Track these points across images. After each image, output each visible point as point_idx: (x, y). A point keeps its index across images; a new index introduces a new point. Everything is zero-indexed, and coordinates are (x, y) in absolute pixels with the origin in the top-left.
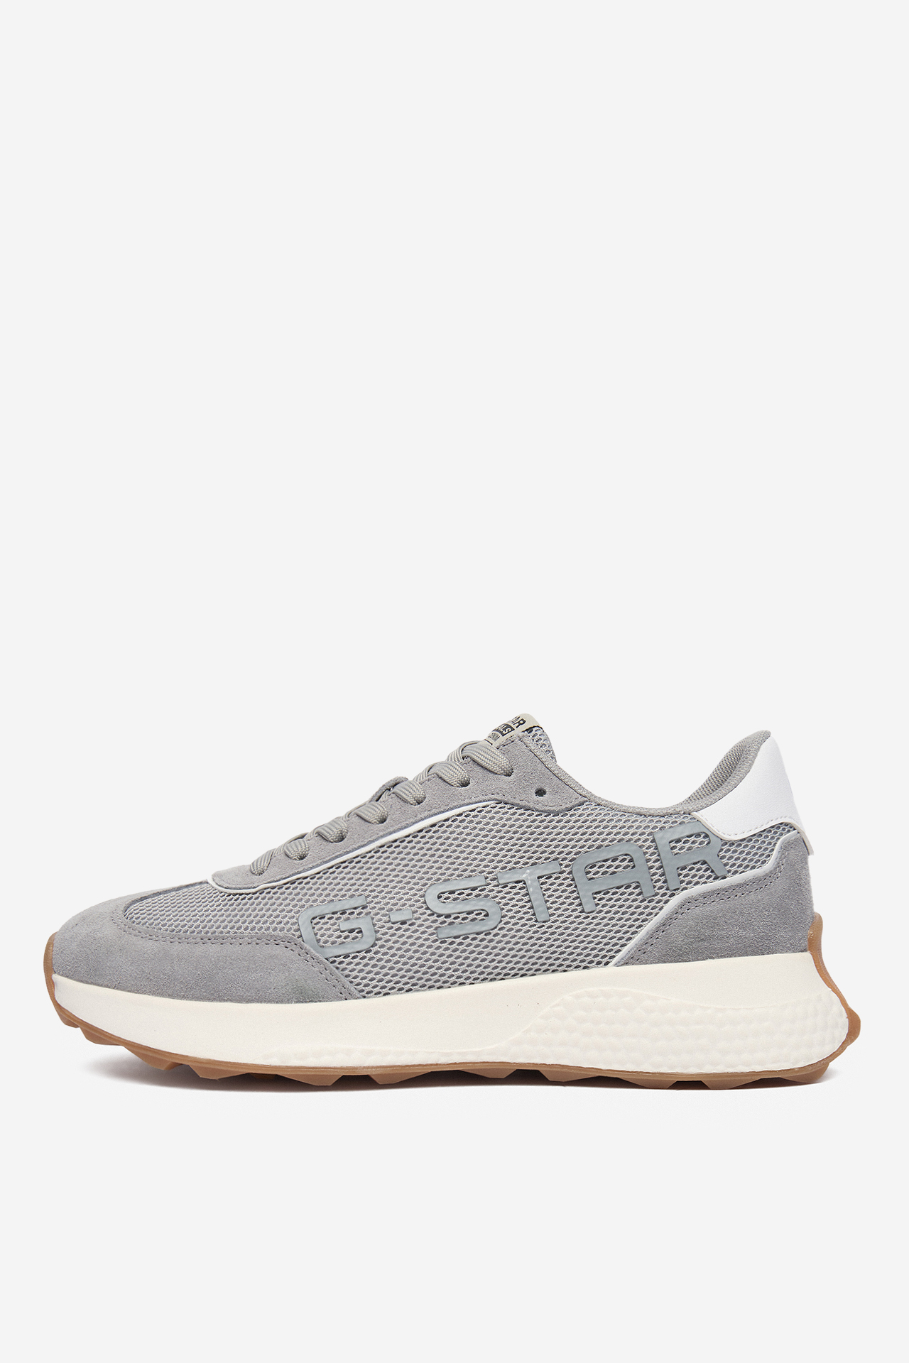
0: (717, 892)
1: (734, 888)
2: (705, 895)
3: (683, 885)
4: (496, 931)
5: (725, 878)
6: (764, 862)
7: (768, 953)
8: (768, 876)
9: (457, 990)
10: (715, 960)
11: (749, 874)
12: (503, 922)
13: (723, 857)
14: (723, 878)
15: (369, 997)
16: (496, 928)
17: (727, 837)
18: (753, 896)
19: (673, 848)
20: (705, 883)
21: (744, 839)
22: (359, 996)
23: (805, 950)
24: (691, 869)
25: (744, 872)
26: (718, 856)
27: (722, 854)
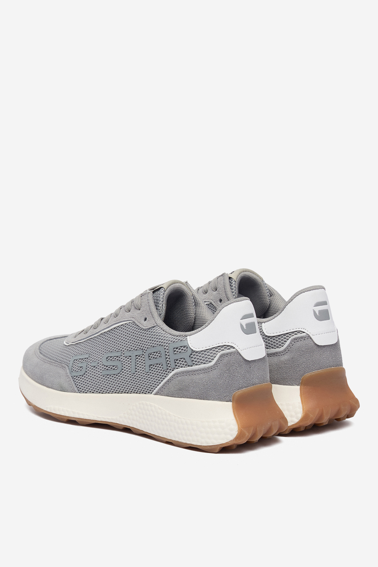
0: (188, 372)
1: (195, 371)
2: (183, 372)
3: (177, 367)
4: (119, 375)
5: (192, 366)
6: (210, 362)
7: (206, 400)
8: (211, 367)
9: (107, 395)
10: (185, 399)
11: (202, 366)
12: (122, 372)
13: (192, 358)
14: (191, 366)
15: (81, 393)
16: (119, 373)
17: (194, 349)
18: (201, 376)
19: (175, 351)
20: (184, 367)
21: (203, 351)
22: (78, 392)
23: (230, 401)
24: (180, 361)
25: (200, 365)
26: (190, 357)
27: (191, 356)
